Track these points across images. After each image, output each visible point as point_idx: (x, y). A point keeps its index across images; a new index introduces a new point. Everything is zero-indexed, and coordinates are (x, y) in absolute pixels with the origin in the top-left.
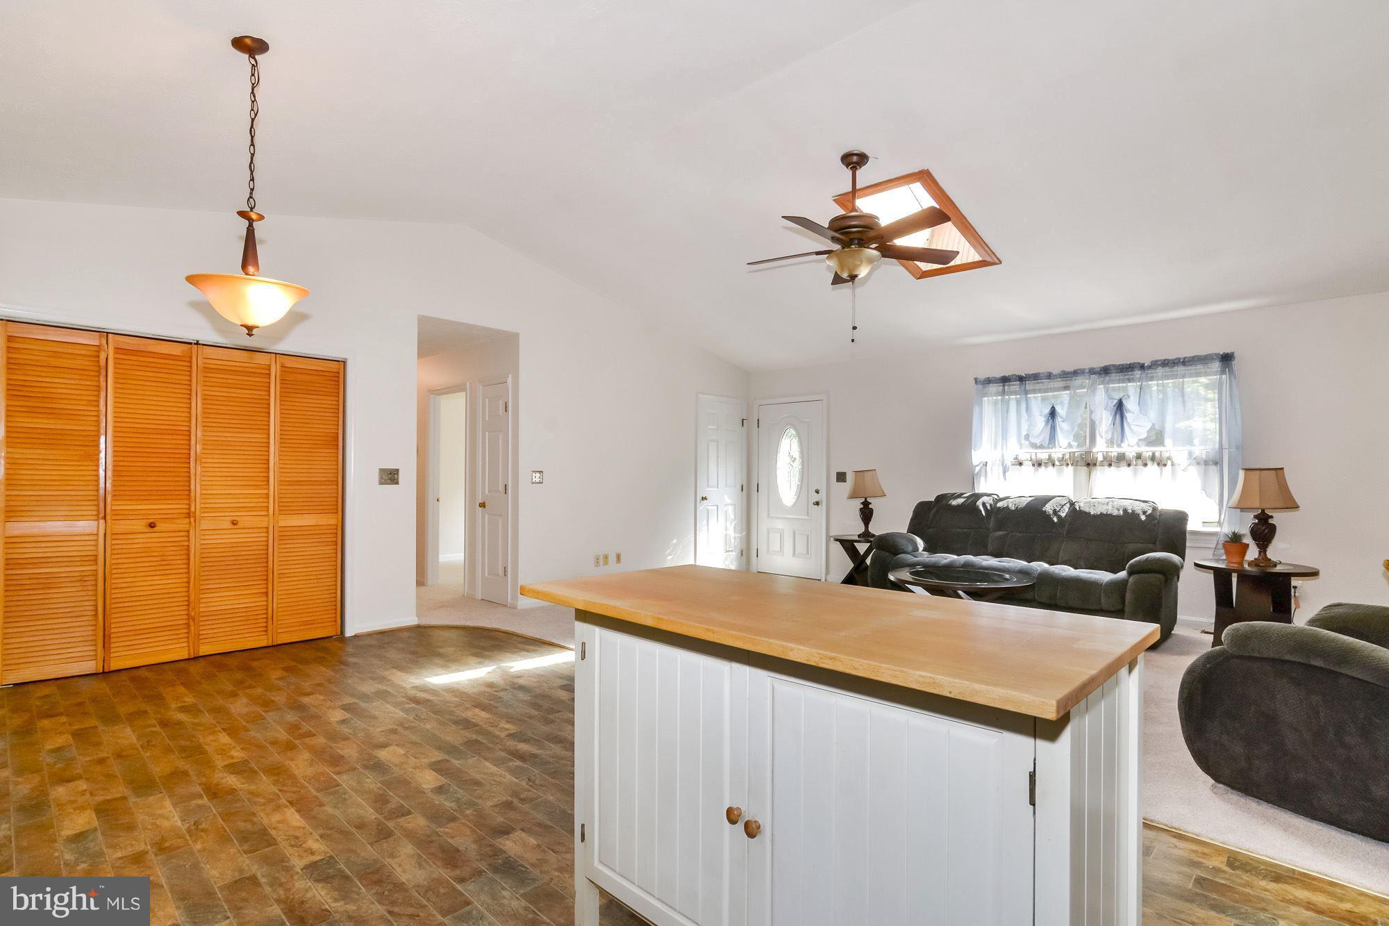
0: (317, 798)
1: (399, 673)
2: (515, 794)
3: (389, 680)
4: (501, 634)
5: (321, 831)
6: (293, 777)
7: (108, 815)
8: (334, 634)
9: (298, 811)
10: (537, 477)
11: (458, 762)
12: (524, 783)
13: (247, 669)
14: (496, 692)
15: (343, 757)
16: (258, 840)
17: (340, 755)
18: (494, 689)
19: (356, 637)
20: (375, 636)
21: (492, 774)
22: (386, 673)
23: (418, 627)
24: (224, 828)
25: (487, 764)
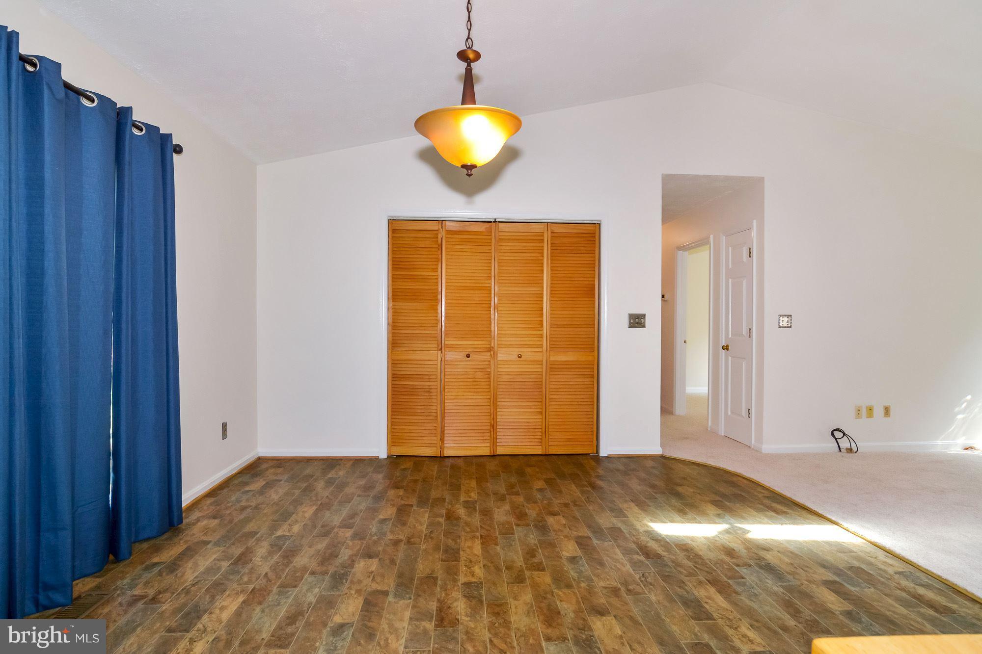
0: (496, 538)
1: (636, 509)
2: (625, 584)
3: (625, 516)
4: (745, 481)
5: (485, 562)
6: (492, 519)
7: (400, 513)
8: (591, 452)
9: (482, 544)
10: (785, 321)
11: (597, 542)
12: (637, 577)
13: (521, 473)
14: (738, 565)
15: (527, 515)
16: (452, 555)
17: (526, 512)
18: (734, 560)
19: (608, 458)
20: (624, 460)
21: (617, 561)
22: (625, 506)
23: (662, 457)
24: (441, 540)
25: (617, 551)
